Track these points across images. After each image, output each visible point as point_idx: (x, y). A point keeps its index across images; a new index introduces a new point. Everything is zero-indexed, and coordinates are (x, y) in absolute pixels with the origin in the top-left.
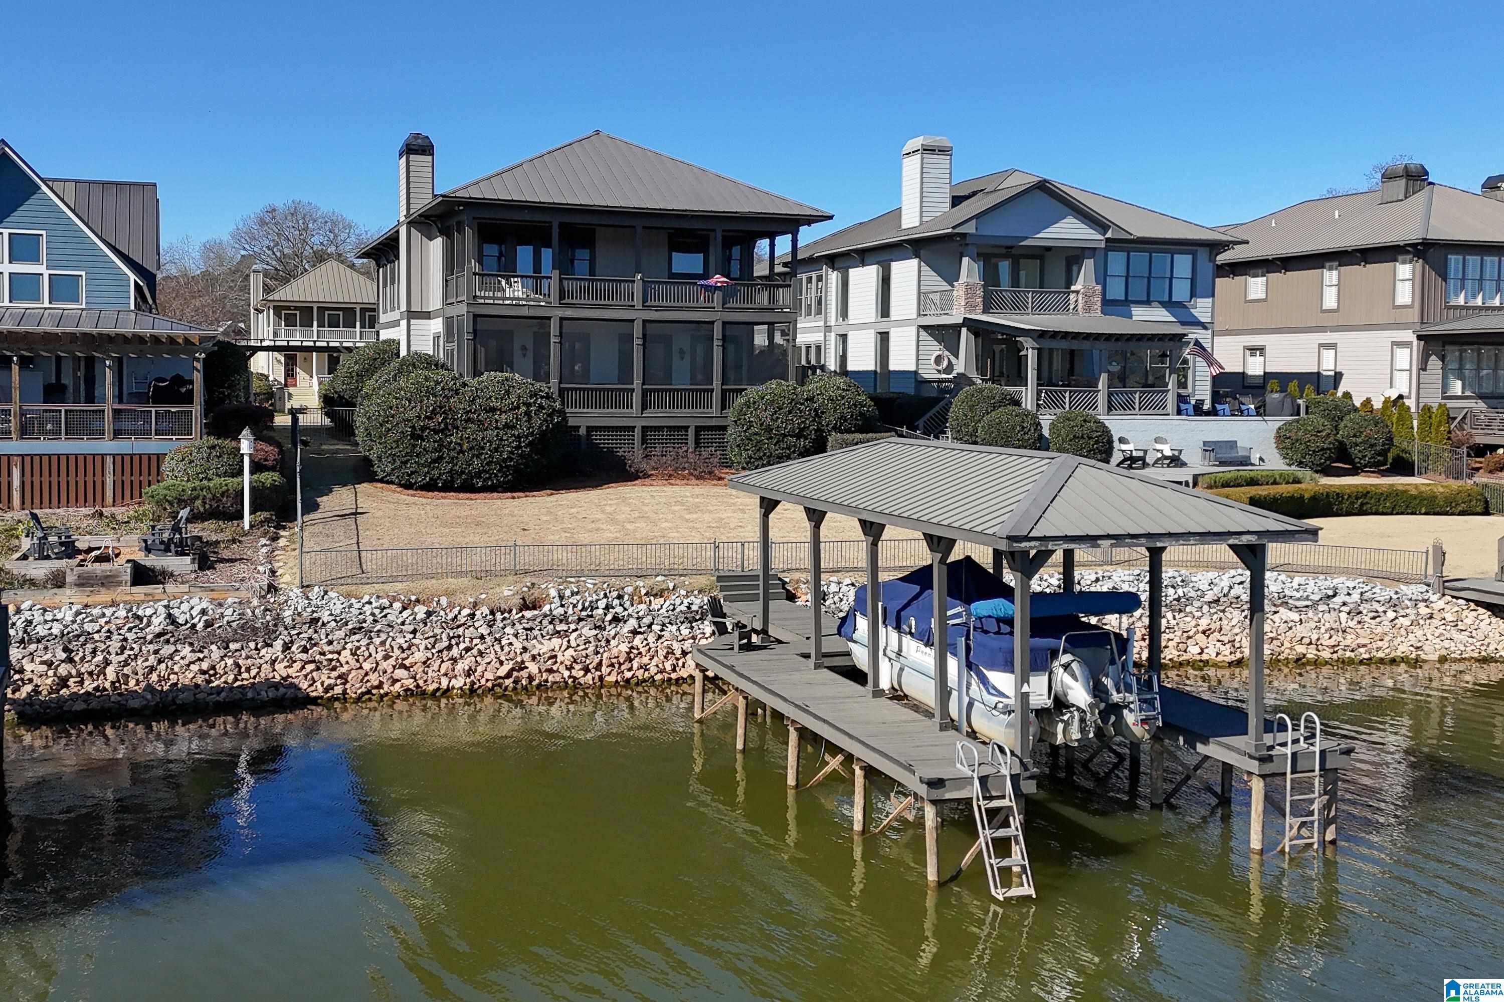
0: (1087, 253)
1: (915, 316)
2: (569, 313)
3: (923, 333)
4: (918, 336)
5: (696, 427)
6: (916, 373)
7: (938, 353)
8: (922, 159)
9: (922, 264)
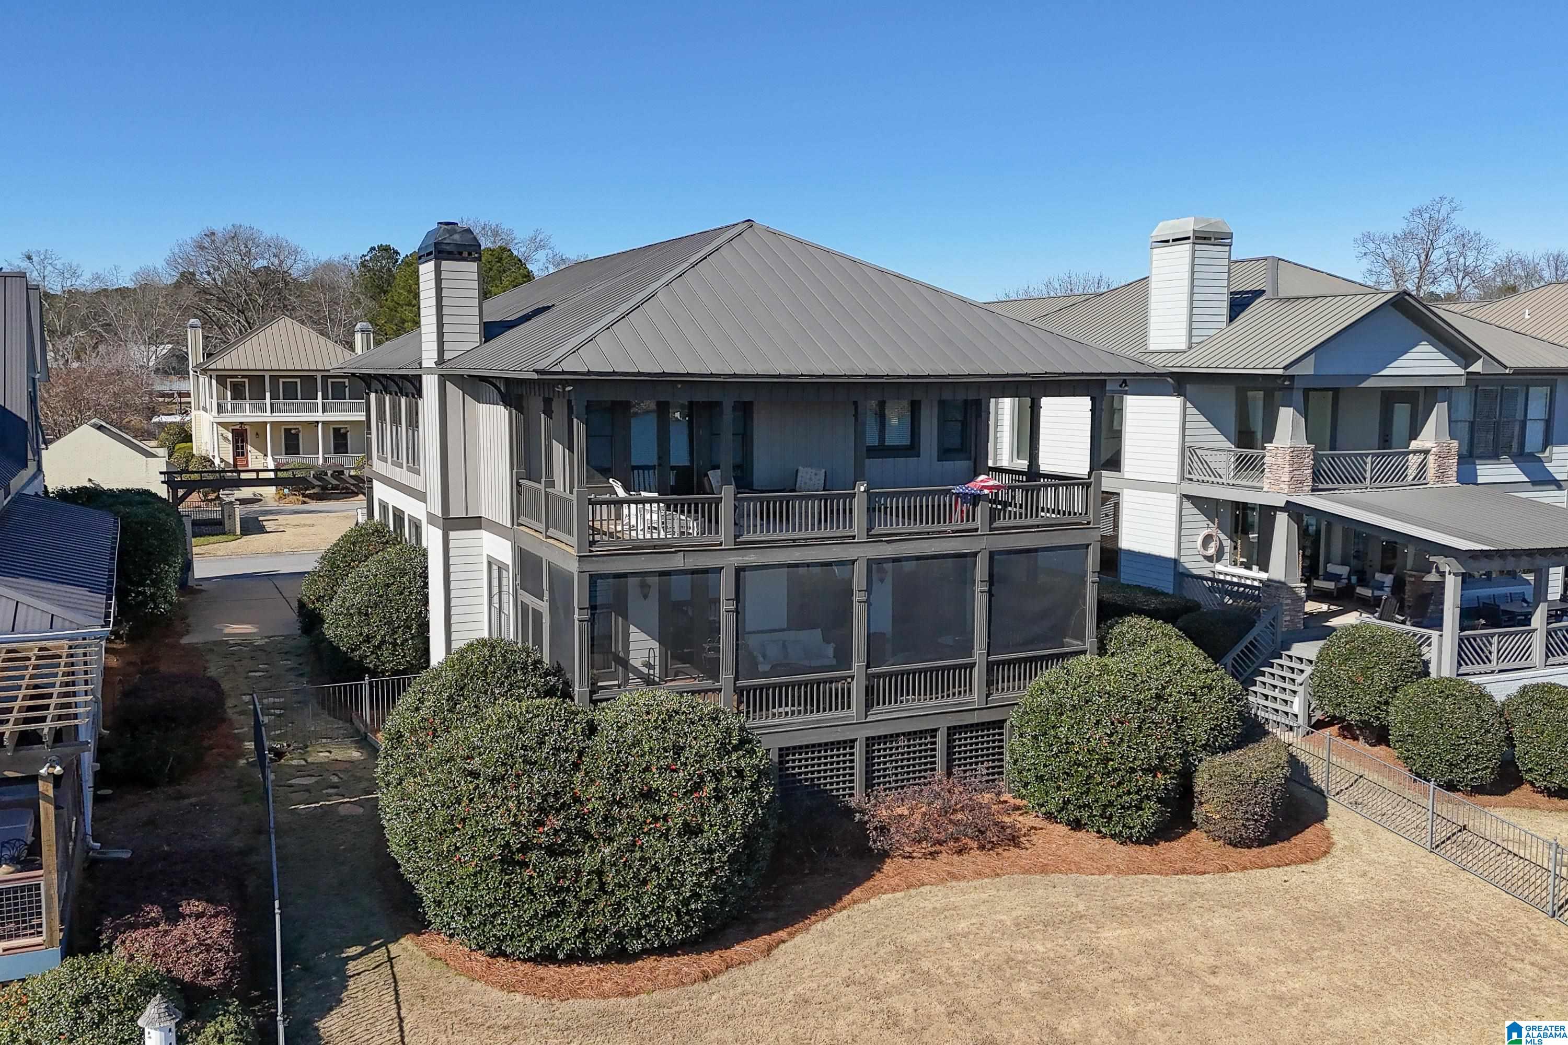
0: (1440, 394)
1: (1174, 480)
2: (751, 558)
3: (1187, 504)
4: (1181, 509)
5: (949, 728)
6: (1176, 561)
7: (1206, 532)
8: (1194, 251)
9: (1188, 404)
